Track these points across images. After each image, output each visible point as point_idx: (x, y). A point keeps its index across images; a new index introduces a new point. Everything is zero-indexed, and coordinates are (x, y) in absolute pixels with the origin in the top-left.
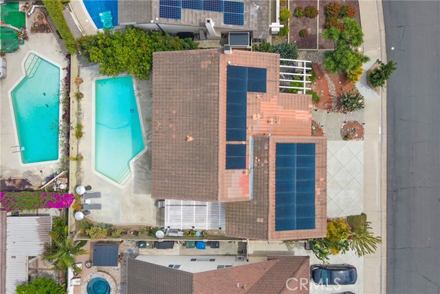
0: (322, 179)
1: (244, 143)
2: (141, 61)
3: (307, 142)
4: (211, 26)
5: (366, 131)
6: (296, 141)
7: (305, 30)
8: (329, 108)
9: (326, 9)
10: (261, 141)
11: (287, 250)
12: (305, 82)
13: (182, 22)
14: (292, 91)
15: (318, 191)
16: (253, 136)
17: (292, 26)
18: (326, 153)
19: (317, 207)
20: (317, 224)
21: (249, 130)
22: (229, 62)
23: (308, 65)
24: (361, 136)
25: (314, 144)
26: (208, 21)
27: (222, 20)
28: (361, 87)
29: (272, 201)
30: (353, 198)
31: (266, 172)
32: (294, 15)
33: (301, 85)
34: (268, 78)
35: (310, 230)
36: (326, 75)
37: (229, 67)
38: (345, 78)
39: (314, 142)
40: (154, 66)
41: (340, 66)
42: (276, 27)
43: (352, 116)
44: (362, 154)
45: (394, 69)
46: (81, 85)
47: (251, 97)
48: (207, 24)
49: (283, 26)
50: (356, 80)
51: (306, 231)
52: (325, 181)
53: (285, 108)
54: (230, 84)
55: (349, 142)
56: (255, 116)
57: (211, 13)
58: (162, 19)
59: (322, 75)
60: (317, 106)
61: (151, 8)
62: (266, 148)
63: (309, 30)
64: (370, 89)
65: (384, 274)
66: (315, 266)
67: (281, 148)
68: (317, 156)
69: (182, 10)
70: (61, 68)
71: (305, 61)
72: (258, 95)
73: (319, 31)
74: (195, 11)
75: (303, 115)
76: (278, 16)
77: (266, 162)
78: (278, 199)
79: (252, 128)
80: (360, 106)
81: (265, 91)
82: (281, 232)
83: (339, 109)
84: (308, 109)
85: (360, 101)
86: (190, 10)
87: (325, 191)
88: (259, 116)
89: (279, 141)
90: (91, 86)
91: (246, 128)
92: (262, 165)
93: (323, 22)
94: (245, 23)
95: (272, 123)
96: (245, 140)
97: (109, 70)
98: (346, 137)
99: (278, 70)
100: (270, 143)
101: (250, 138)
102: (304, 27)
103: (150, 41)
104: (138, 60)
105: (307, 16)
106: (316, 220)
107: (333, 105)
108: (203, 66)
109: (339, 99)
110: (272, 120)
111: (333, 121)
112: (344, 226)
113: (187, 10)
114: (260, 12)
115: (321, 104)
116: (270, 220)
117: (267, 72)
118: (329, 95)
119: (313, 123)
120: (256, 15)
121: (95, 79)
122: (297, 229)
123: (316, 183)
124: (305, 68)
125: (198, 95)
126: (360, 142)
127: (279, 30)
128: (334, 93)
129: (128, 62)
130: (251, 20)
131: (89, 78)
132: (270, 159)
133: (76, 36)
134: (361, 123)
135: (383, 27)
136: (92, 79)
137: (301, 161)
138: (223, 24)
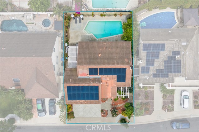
0: (86, 102)
1: (98, 74)
2: (128, 37)
3: (99, 97)
4: (140, 62)
5: (104, 118)
6: (99, 93)
7: (140, 96)
8: (112, 105)
9: (148, 103)
10: (99, 80)
11: (61, 90)
12: (121, 96)
13: (141, 52)
14: (118, 91)
15: (82, 101)
16: (101, 78)
17: (142, 91)
18: (95, 104)
19: (76, 101)
20: (70, 101)
21: (103, 76)
22: (127, 69)
23: (127, 97)
24: (102, 116)
25: (98, 100)
26: (142, 61)
27: (143, 66)
28: (120, 116)
29: (77, 85)
30: (80, 114)
31: (88, 82)
32: (146, 92)
33: (120, 95)
34: (122, 82)
35: (67, 98)
36: (124, 103)
37: (125, 69)
38: (123, 110)
39: (99, 99)
40: (126, 42)
41: (127, 108)
42: (141, 85)
43: (109, 113)
44: (96, 116)
45: (126, 128)
46: (119, 16)
47: (115, 77)
48: (141, 61)
49: (141, 88)
50: (122, 114)
51: (67, 97)
52: (85, 104)
53: (111, 89)
54: (119, 69)
55: (100, 112)
56: (108, 78)
57: (145, 62)
58: (143, 44)
59: (124, 102)
60: (113, 100)
61: (146, 41)
62: (97, 82)
63: (141, 97)
64: (119, 119)
65: (53, 125)
66: (55, 100)
67: (97, 88)
68: (94, 100)
69: (146, 52)
70: (126, 8)
71: (128, 96)
72: (116, 79)
73: (140, 101)
74: (146, 56)
75: (109, 95)
76: (145, 86)
77: (92, 82)
78: (78, 87)
79: (104, 77)
80: (113, 116)
81: (117, 82)
82: (66, 88)
83: (112, 108)
84: (111, 97)
85: (115, 116)
86: (146, 55)
87: (82, 104)
88: (108, 80)
89: (99, 87)
90: (119, 19)
91: (104, 75)
92: (90, 81)
93: (143, 102)
94: (142, 74)
95: (106, 84)
96: (99, 75)
97: (124, 26)
98: (102, 111)
99: (125, 86)
100: (98, 84)
101: (100, 76)
102: (141, 95)
103: (135, 40)
104: (128, 36)
105: (145, 96)
106: (71, 101)
107: (114, 106)
108: (126, 59)
109: (116, 108)
110: (107, 84)
111: (108, 106)
112: (70, 111)
113: (146, 53)
114: (146, 79)
115: (114, 101)
116: (71, 84)
117: (124, 82)
118: (117, 105)
119: (107, 99)
120: (145, 78)
121: (122, 21)
122: (68, 94)
123: (85, 100)
124: (126, 96)
125: (115, 58)
126: (100, 116)
127: (140, 86)
128: (118, 106)
129: (127, 33)
130: (143, 76)
131: (122, 19)
132: (93, 84)
133: (136, 14)
134: (107, 116)
135: (142, 124)
136: (122, 20)
137: (92, 95)
138: (141, 66)
